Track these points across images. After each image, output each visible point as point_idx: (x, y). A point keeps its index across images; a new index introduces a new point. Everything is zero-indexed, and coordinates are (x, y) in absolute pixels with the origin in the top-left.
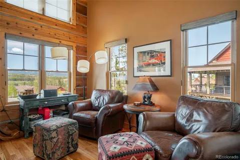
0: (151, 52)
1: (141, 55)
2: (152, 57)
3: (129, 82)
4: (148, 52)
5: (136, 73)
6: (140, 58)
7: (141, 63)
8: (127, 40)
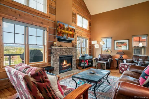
0: (122, 42)
1: (117, 43)
2: (122, 44)
3: (112, 52)
4: (120, 42)
5: (115, 49)
6: (117, 44)
7: (118, 46)
8: (111, 38)
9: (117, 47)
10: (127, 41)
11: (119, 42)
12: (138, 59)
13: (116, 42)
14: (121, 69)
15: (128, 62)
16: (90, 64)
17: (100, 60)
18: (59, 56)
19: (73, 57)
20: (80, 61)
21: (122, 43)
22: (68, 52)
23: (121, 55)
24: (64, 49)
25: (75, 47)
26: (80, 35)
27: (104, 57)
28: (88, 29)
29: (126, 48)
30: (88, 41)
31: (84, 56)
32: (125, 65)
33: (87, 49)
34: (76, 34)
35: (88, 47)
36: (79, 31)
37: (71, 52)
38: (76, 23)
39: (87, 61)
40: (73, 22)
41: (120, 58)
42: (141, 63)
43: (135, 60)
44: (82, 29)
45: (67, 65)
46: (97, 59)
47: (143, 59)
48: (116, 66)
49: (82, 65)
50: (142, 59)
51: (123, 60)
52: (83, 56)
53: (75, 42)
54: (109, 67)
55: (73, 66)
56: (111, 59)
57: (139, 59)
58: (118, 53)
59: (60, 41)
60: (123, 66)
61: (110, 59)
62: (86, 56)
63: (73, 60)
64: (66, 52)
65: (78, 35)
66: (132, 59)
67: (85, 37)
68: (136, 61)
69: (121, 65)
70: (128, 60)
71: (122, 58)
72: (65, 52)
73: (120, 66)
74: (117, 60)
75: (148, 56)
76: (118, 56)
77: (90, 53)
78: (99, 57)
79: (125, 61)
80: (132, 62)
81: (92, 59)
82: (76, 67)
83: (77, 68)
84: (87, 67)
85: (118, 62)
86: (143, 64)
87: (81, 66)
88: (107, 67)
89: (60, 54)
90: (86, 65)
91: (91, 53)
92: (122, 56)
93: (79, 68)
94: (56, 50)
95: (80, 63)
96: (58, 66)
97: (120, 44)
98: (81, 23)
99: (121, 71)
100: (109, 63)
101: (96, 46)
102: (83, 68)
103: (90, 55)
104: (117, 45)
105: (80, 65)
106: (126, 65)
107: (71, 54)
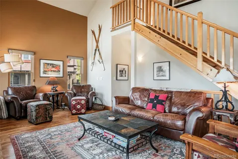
0: (53, 64)
1: (46, 65)
2: (53, 67)
3: (36, 80)
4: (51, 64)
5: (42, 75)
6: (46, 67)
7: (46, 70)
8: (35, 53)
9: (45, 72)
10: (61, 63)
11: (48, 64)
13: (42, 62)
14: (75, 108)
23: (55, 86)
29: (59, 74)
71: (56, 91)
73: (73, 102)
97: (50, 67)
99: (74, 111)
104: (44, 68)
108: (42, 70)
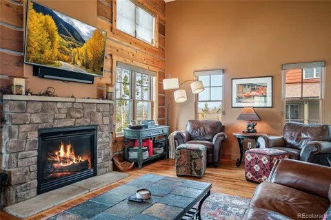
0: (252, 85)
1: (240, 87)
2: (253, 89)
3: (226, 113)
4: (249, 85)
5: (235, 104)
6: (240, 90)
7: (241, 95)
8: (223, 71)
9: (239, 99)
10: (268, 81)
11: (245, 85)
12: (300, 135)
13: (235, 82)
14: (251, 169)
15: (271, 144)
16: (160, 151)
17: (190, 138)
18: (39, 130)
19: (99, 133)
20: (126, 144)
21: (253, 87)
22: (78, 115)
23: (251, 124)
24: (59, 105)
25: (107, 99)
26: (129, 61)
27: (202, 129)
28: (155, 44)
29: (266, 102)
30: (155, 79)
31: (139, 127)
32: (261, 154)
33: (152, 106)
34: (111, 55)
35: (155, 99)
36: (125, 48)
37: (91, 114)
38: (112, 19)
39: (148, 142)
40: (99, 14)
41: (249, 131)
42: (310, 148)
43: (292, 138)
44: (133, 40)
45: (71, 160)
46: (179, 135)
47: (315, 134)
48: (235, 155)
49: (133, 155)
50: (311, 134)
51: (256, 138)
52: (137, 128)
53: (109, 82)
54: (216, 160)
55: (99, 160)
56: (223, 135)
57: (304, 136)
58: (240, 118)
59: (43, 77)
60: (256, 159)
61: (219, 136)
62: (146, 127)
63: (100, 140)
64: (69, 116)
65: (121, 59)
66: (283, 134)
67: (146, 67)
68: (293, 142)
69: (249, 155)
70: (271, 138)
71: (255, 131)
72: (64, 116)
73: (248, 157)
74: (239, 140)
75: (327, 126)
76: (243, 126)
77: (163, 116)
78: (189, 128)
79: (261, 141)
80: (283, 144)
81: (166, 136)
82: (111, 162)
83: (115, 169)
84: (147, 163)
85: (241, 146)
86: (315, 150)
87: (130, 161)
88: (211, 161)
89: (44, 121)
90: (146, 155)
91: (165, 118)
92: (253, 127)
93: (120, 167)
94: (21, 107)
95: (128, 150)
96: (34, 167)
97: (248, 91)
98: (133, 23)
99: (250, 175)
100: (217, 148)
101: (179, 97)
102: (136, 167)
103: (161, 123)
104: (238, 93)
105: (128, 155)
106: (265, 155)
107: (91, 120)
108: (235, 97)
